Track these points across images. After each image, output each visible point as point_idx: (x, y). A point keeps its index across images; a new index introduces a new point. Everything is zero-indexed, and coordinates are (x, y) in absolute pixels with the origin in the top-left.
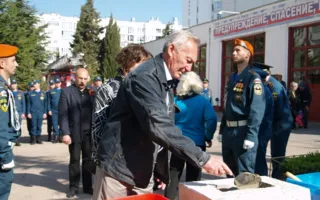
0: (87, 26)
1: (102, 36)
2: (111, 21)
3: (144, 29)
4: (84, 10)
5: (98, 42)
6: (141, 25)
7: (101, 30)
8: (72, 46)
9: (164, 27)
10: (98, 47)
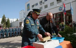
0: (4, 19)
1: (6, 21)
2: (8, 18)
3: (13, 20)
4: (3, 17)
5: (6, 22)
6: (13, 19)
7: (6, 20)
8: (1, 23)
9: (16, 20)
10: (6, 23)
